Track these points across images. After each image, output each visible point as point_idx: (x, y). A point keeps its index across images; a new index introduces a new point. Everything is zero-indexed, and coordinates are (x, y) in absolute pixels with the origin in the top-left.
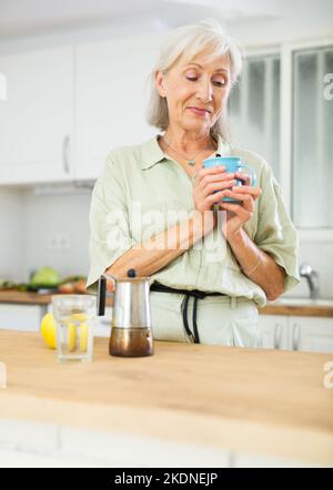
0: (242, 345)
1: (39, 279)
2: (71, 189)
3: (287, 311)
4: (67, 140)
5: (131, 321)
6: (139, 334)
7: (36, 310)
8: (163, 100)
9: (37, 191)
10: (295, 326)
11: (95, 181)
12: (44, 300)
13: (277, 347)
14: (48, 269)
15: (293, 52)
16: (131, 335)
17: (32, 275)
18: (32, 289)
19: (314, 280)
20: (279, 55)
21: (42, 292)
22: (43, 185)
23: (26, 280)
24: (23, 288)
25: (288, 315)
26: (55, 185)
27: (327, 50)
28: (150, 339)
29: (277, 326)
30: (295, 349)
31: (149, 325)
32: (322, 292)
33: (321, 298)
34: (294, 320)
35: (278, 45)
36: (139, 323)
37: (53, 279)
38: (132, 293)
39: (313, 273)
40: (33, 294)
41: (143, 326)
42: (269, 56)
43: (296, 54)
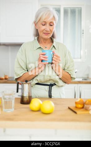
8: (37, 30)
15: (64, 8)
20: (60, 8)
25: (78, 84)
34: (79, 85)
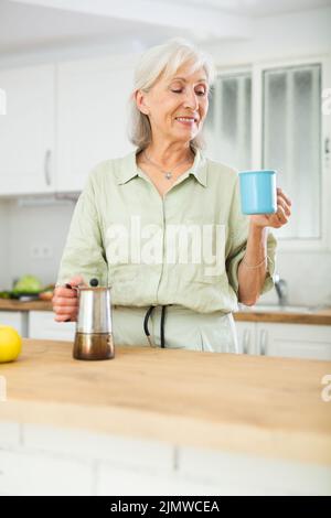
0: (211, 350)
1: (22, 287)
2: (53, 200)
3: (255, 317)
4: (48, 154)
5: (93, 327)
6: (100, 339)
7: (18, 316)
9: (21, 202)
10: (262, 331)
11: (80, 193)
12: (26, 306)
13: (245, 352)
14: (29, 277)
15: (264, 72)
16: (93, 340)
17: (15, 283)
18: (14, 297)
19: (282, 288)
20: (250, 73)
21: (24, 299)
22: (26, 197)
23: (9, 288)
24: (6, 296)
25: (256, 321)
26: (38, 196)
27: (295, 70)
28: (111, 344)
29: (245, 332)
30: (263, 353)
31: (110, 331)
32: (290, 299)
33: (289, 305)
35: (250, 65)
36: (101, 329)
37: (35, 287)
38: (94, 301)
39: (281, 281)
40: (15, 301)
41: (105, 331)
42: (241, 74)
43: (267, 74)
